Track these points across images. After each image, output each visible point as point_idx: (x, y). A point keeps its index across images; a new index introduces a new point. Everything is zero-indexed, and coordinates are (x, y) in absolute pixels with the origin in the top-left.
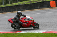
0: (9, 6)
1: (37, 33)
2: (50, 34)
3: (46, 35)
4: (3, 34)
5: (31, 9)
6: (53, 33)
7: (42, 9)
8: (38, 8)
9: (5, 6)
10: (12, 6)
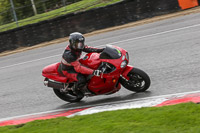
0: (36, 21)
1: (137, 109)
2: (183, 106)
3: (171, 112)
4: (22, 125)
5: (113, 25)
6: (192, 103)
7: (150, 20)
8: (136, 20)
9: (20, 25)
10: (46, 22)
